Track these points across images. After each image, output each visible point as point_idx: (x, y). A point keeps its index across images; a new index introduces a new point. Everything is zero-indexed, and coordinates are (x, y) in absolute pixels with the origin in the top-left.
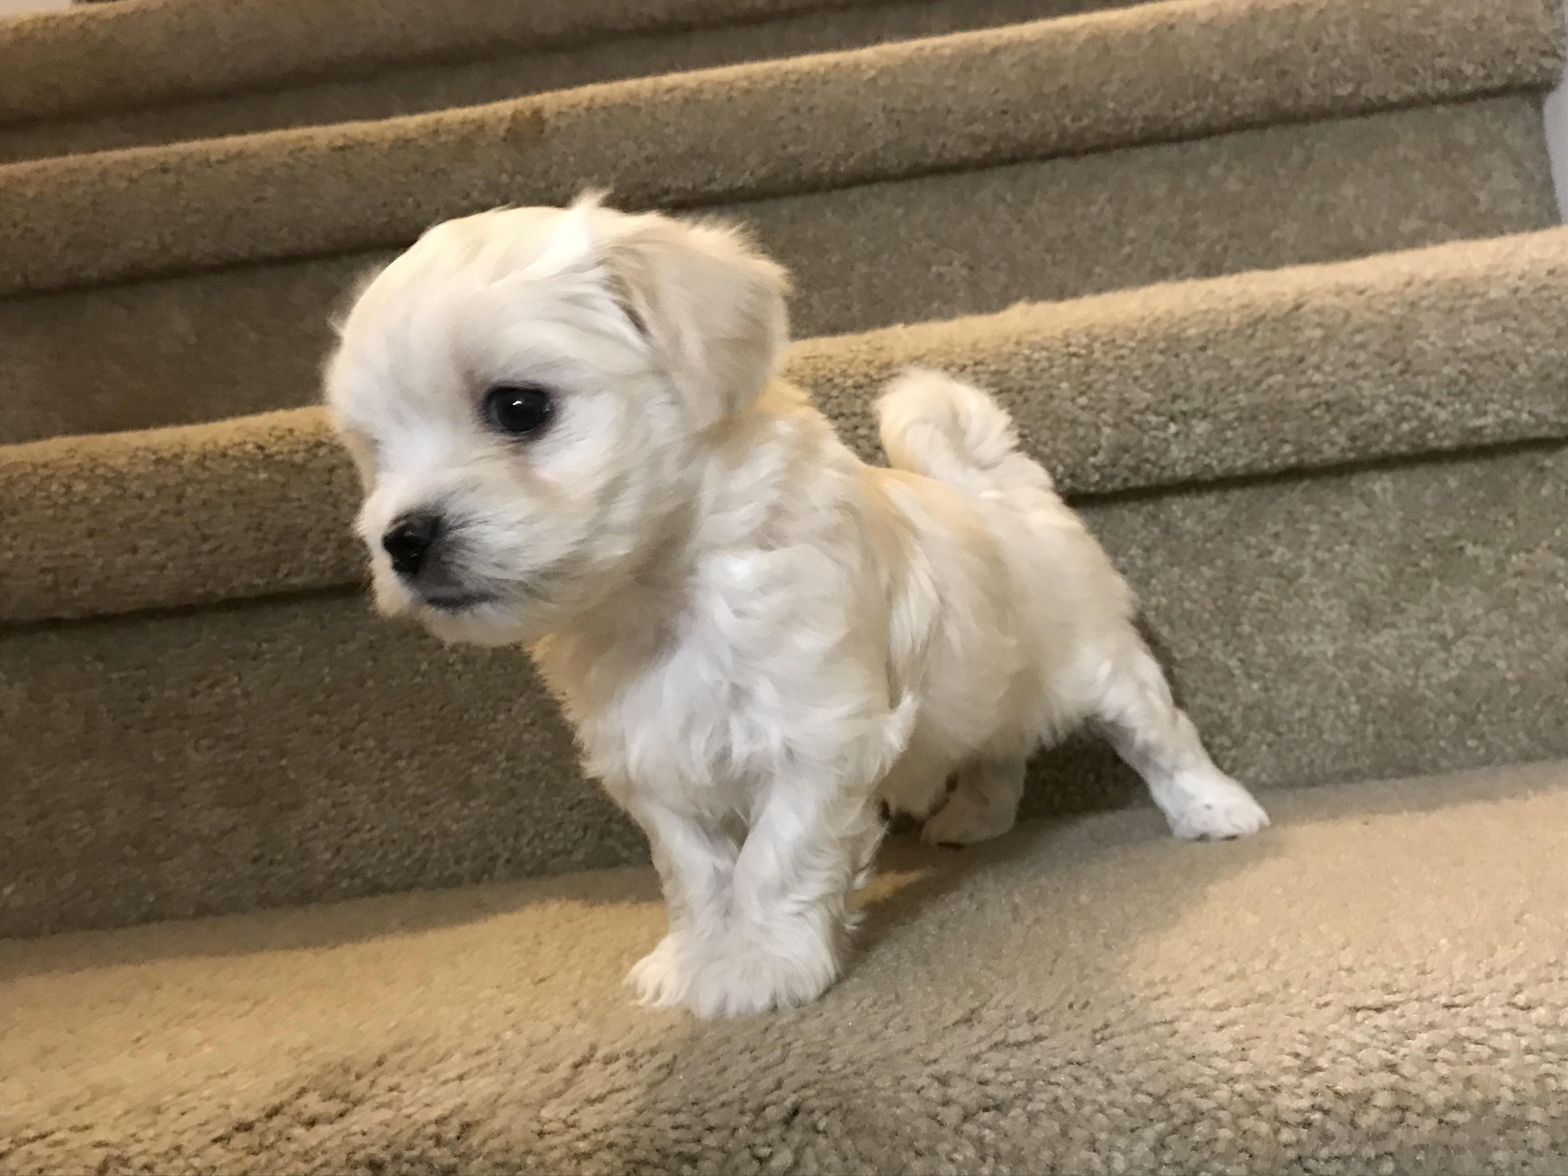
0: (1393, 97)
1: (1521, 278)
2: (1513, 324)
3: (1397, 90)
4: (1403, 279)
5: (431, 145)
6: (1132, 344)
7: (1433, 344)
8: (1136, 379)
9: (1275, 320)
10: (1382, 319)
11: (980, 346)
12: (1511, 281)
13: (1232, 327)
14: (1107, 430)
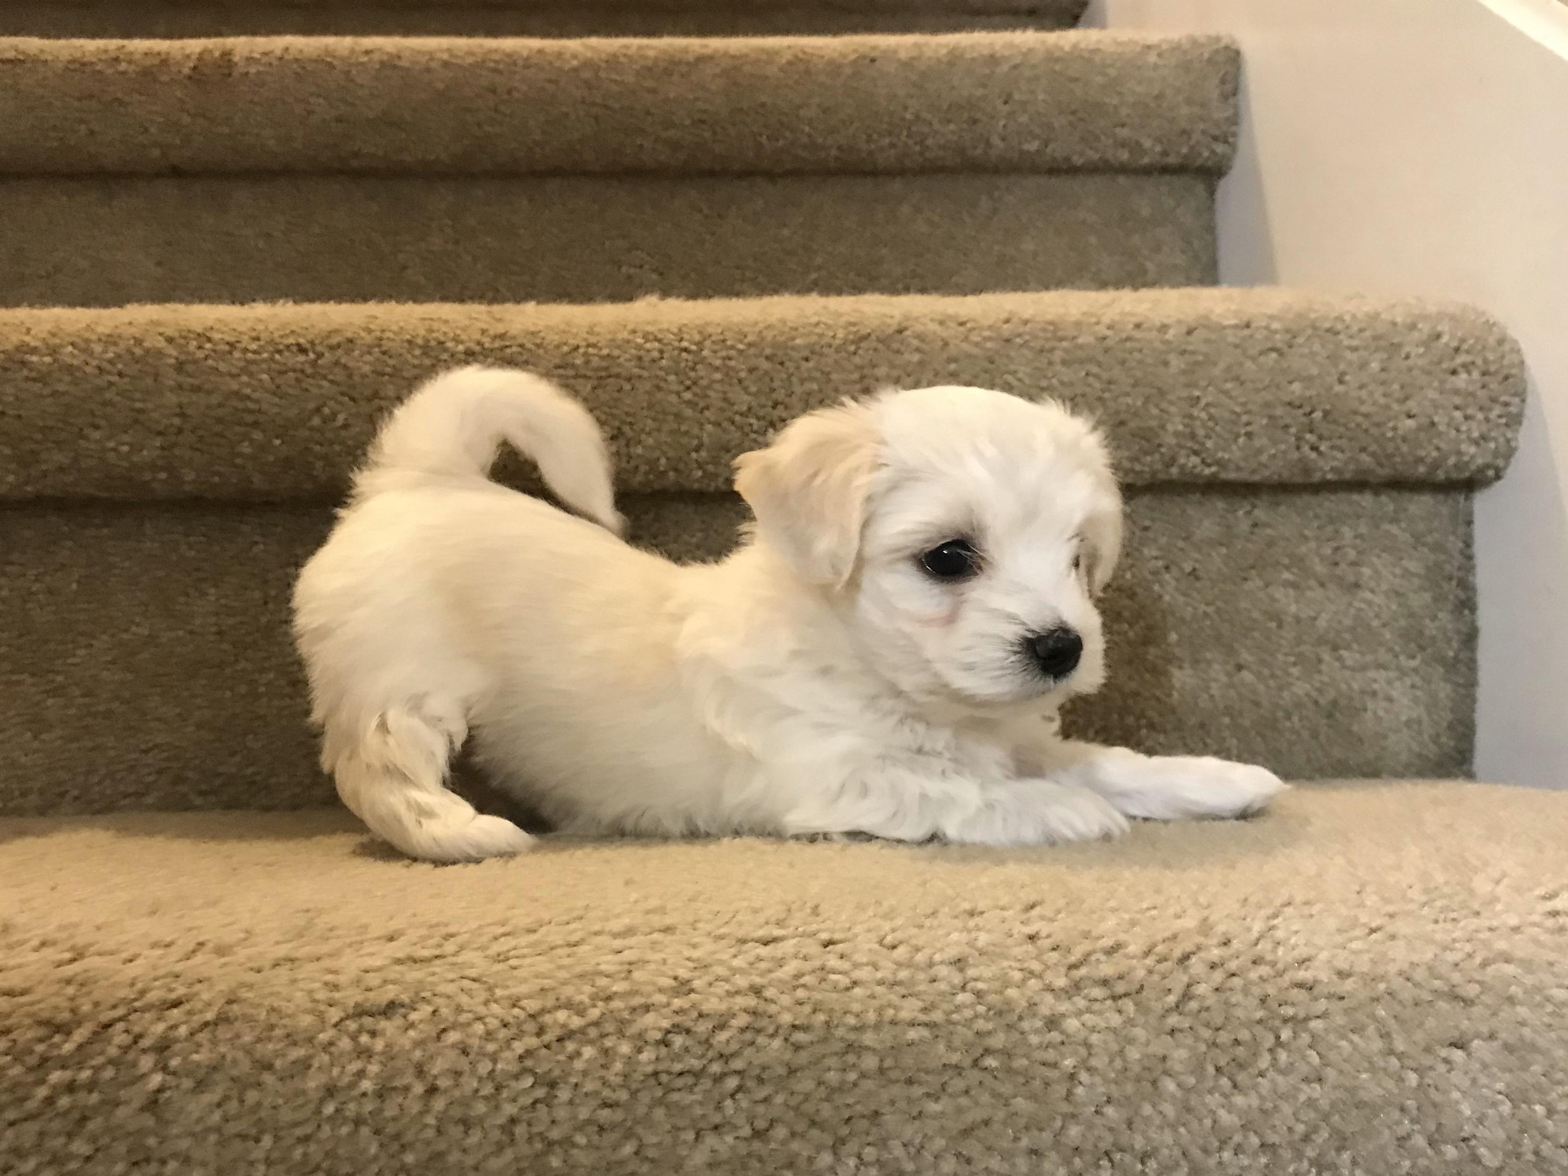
0: (1078, 161)
1: (1109, 327)
2: (1095, 369)
3: (1081, 154)
4: (1004, 316)
5: (109, 71)
6: (741, 347)
7: (1020, 380)
8: (740, 381)
9: (879, 340)
10: (975, 351)
11: (596, 329)
12: (1102, 330)
13: (838, 342)
14: (709, 427)
